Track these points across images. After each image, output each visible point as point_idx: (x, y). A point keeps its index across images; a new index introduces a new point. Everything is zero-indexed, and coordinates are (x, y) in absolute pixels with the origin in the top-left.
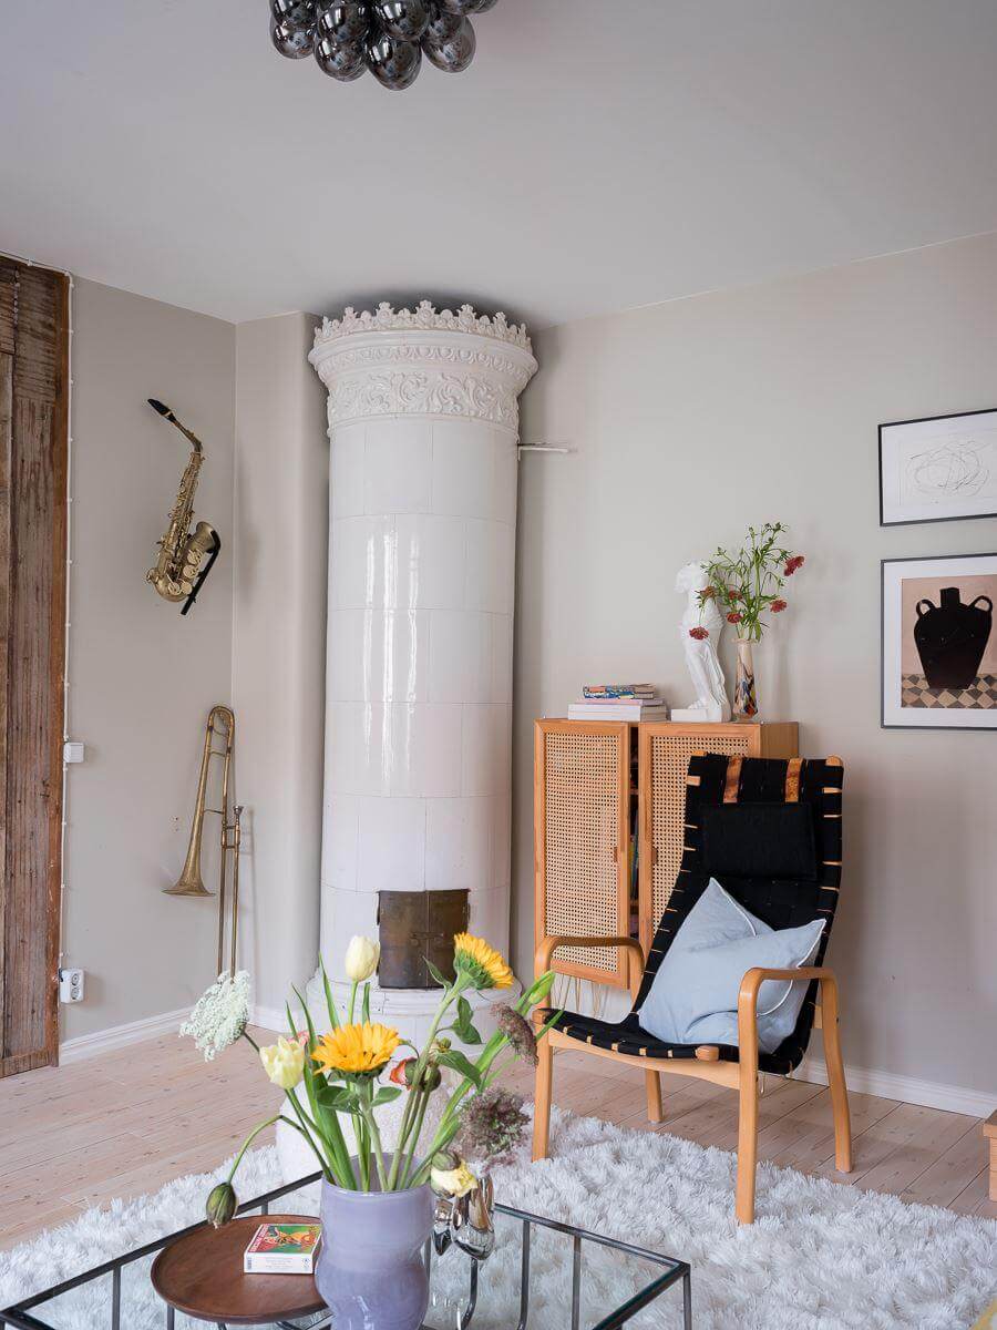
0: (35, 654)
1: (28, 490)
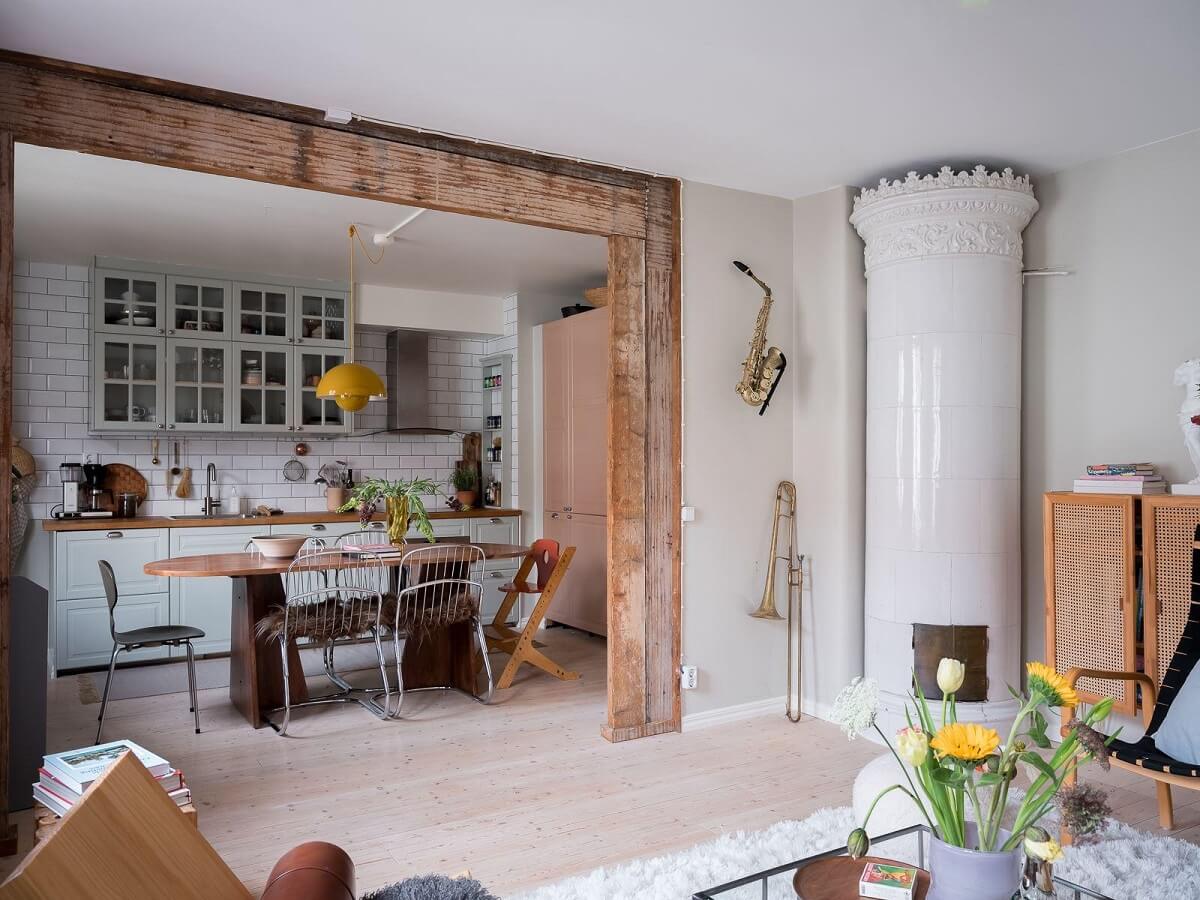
0: (662, 445)
1: (656, 332)
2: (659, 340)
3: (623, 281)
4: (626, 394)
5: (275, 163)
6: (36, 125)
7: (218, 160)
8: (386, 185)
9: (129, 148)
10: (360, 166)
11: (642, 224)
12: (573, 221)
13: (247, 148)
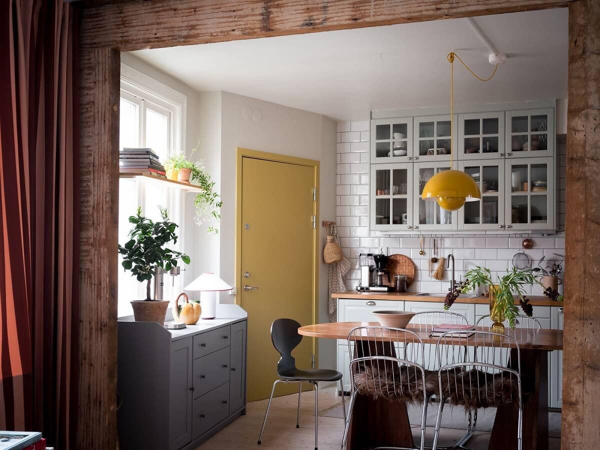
5: (249, 22)
6: (121, 39)
7: (213, 31)
8: (328, 16)
9: (165, 39)
10: (310, 6)
13: (231, 17)
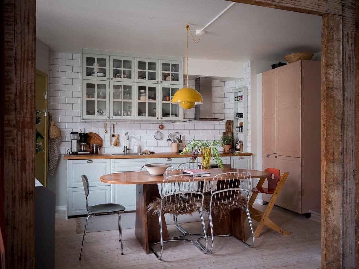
0: (350, 124)
1: (347, 64)
2: (349, 69)
3: (331, 38)
4: (332, 97)
11: (340, 8)
12: (306, 6)
